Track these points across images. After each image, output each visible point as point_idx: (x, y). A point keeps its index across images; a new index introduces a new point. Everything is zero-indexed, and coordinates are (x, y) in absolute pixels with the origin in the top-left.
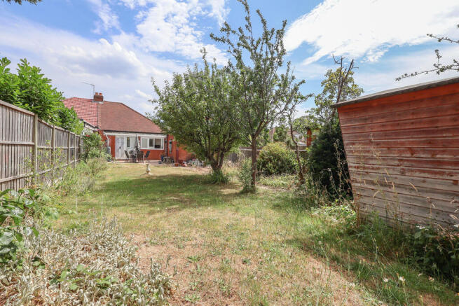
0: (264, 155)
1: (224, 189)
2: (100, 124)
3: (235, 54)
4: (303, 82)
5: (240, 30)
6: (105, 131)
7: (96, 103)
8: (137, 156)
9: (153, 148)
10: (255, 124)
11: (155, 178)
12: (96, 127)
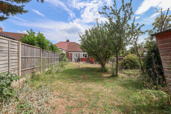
0: (125, 60)
1: (104, 74)
2: (68, 50)
3: (108, 18)
4: (143, 25)
5: (111, 7)
6: (69, 52)
7: (67, 43)
8: (79, 60)
9: (84, 57)
10: (117, 47)
11: (81, 68)
12: (67, 51)
